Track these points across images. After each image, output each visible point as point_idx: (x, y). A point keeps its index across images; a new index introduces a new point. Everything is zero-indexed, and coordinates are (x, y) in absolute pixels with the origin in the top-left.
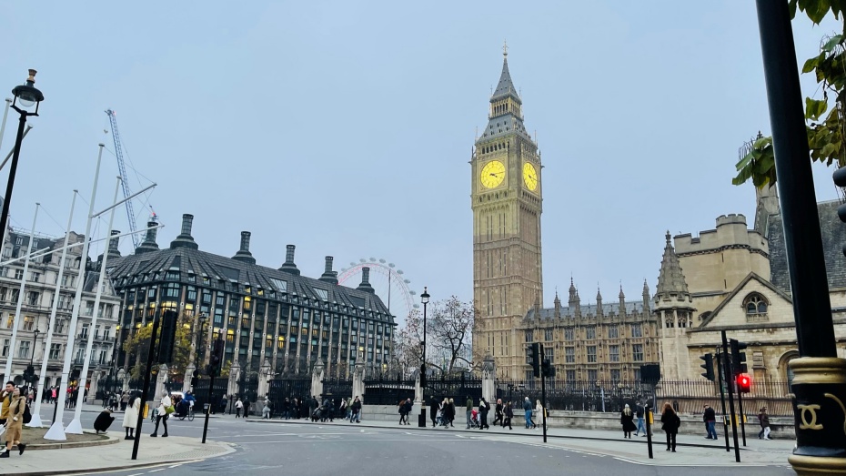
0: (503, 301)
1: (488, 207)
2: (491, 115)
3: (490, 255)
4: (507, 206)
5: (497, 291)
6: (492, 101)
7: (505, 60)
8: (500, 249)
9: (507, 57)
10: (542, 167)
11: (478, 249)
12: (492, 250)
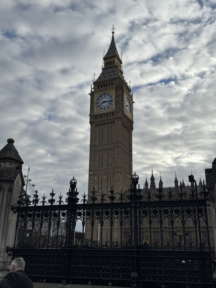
0: (109, 183)
1: (101, 123)
2: (103, 67)
3: (101, 154)
4: (114, 122)
5: (105, 177)
6: (104, 59)
7: (113, 36)
8: (108, 149)
9: (114, 34)
10: (134, 102)
11: (93, 149)
12: (102, 150)
